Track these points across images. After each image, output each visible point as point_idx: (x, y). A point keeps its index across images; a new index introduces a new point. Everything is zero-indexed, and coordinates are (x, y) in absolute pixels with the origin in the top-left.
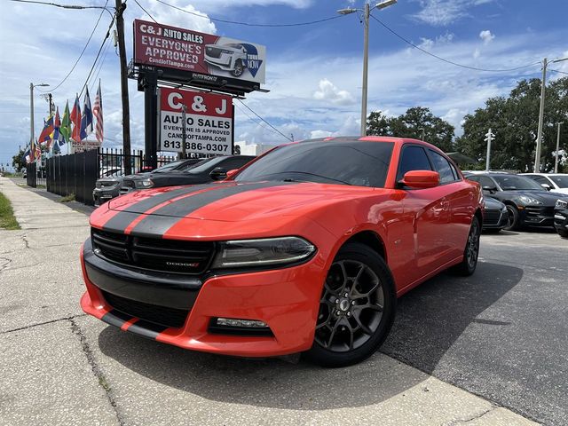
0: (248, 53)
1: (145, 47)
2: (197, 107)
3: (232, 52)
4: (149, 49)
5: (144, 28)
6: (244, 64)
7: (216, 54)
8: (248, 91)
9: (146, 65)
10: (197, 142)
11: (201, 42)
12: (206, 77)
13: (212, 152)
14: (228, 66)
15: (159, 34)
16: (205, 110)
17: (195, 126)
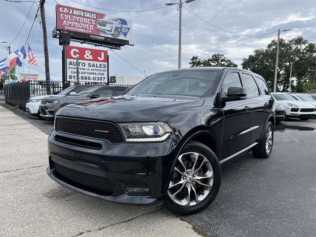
0: (122, 24)
1: (63, 20)
2: (87, 56)
3: (112, 23)
4: (65, 21)
5: (62, 10)
6: (119, 30)
7: (104, 24)
8: (122, 45)
9: (63, 30)
10: (88, 76)
11: (95, 17)
12: (98, 37)
13: (96, 81)
14: (111, 31)
15: (71, 13)
16: (92, 58)
17: (87, 67)
